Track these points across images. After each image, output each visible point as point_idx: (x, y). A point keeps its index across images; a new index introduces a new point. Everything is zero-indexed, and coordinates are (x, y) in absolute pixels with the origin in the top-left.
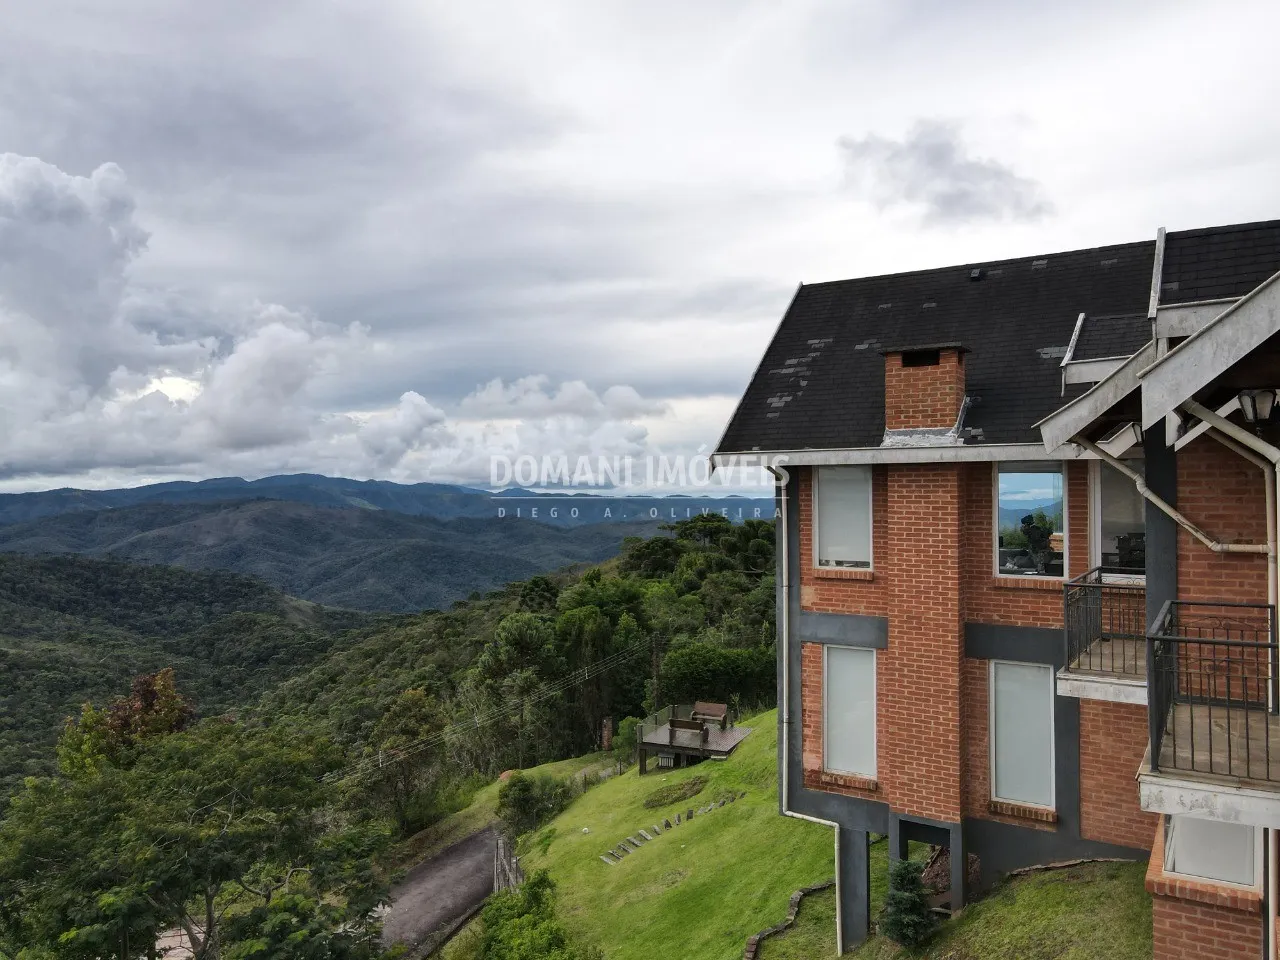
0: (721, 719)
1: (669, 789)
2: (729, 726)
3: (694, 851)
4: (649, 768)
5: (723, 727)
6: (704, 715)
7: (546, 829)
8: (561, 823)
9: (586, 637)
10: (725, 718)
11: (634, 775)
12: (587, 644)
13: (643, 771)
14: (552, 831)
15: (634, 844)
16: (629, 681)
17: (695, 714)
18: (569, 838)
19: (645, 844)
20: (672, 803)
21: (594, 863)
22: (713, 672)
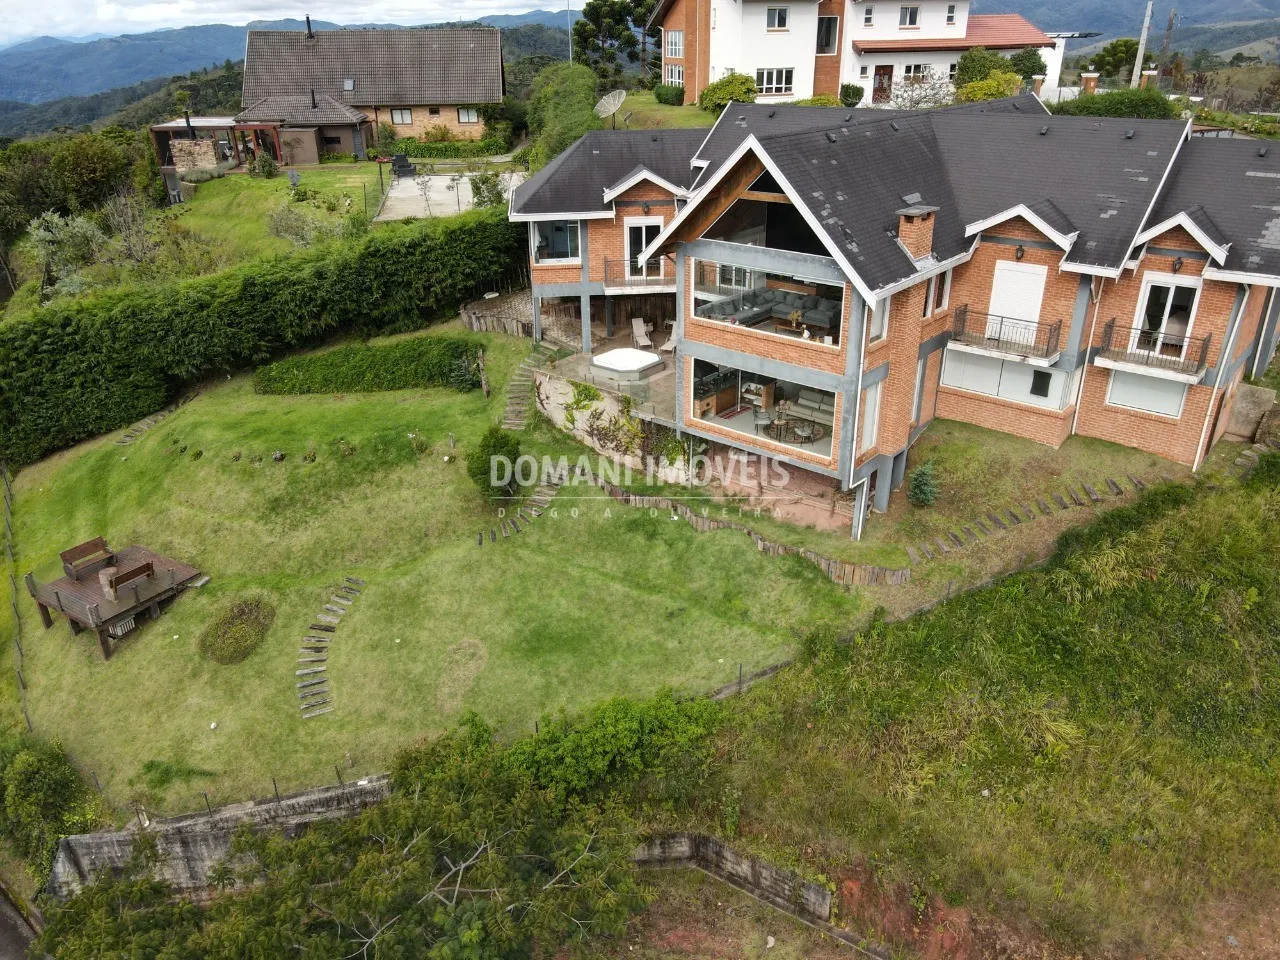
1: (213, 635)
3: (424, 633)
4: (112, 645)
11: (91, 666)
13: (109, 653)
14: (150, 766)
15: (313, 684)
18: (201, 747)
19: (330, 675)
20: (261, 637)
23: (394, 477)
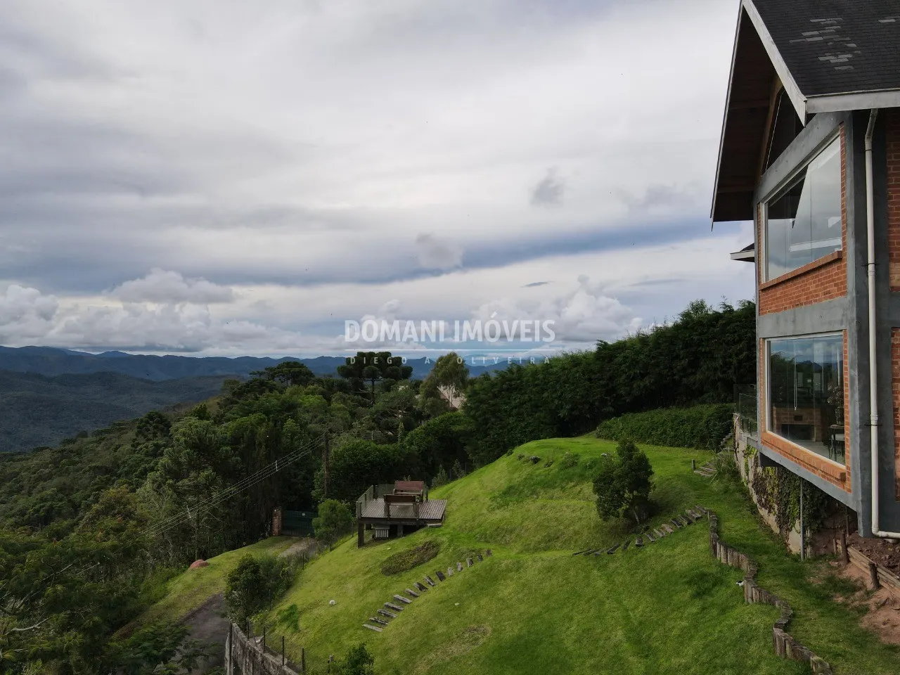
0: (420, 494)
1: (400, 555)
3: (474, 607)
4: (366, 540)
5: (421, 500)
6: (402, 491)
7: (285, 606)
8: (296, 598)
9: (259, 439)
11: (351, 548)
13: (361, 543)
14: (293, 607)
15: (393, 608)
16: (296, 476)
17: (396, 491)
18: (316, 611)
19: (406, 607)
20: (413, 567)
21: (360, 632)
23: (578, 488)
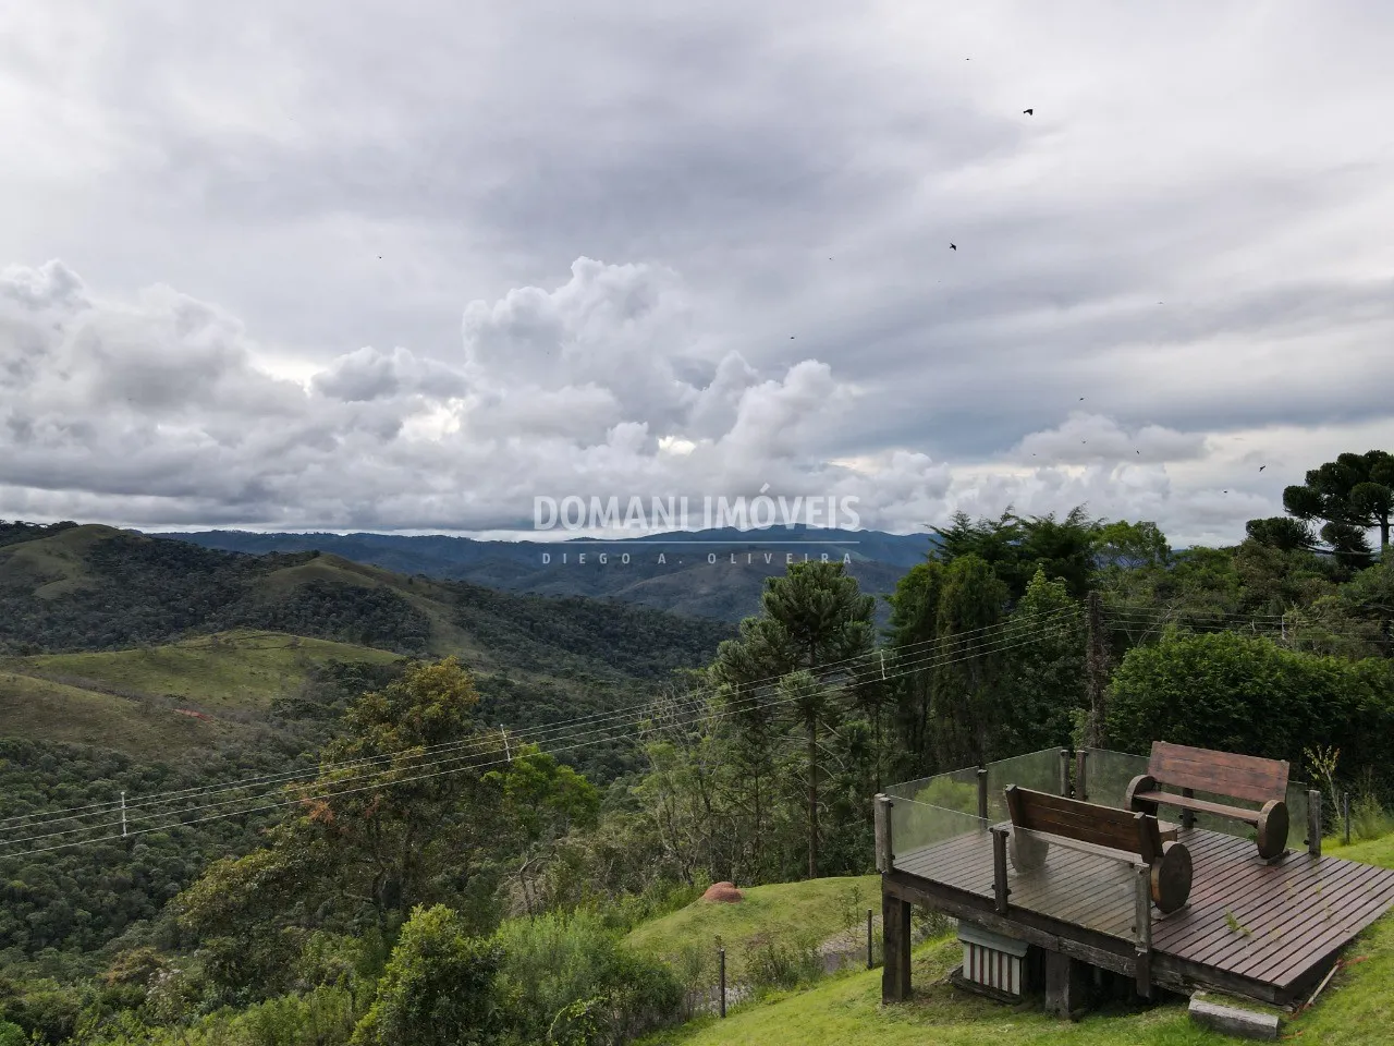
0: (1261, 816)
2: (1296, 849)
5: (1272, 850)
6: (1189, 793)
9: (943, 610)
10: (1279, 813)
12: (943, 625)
13: (897, 993)
17: (1150, 785)
22: (1255, 702)
